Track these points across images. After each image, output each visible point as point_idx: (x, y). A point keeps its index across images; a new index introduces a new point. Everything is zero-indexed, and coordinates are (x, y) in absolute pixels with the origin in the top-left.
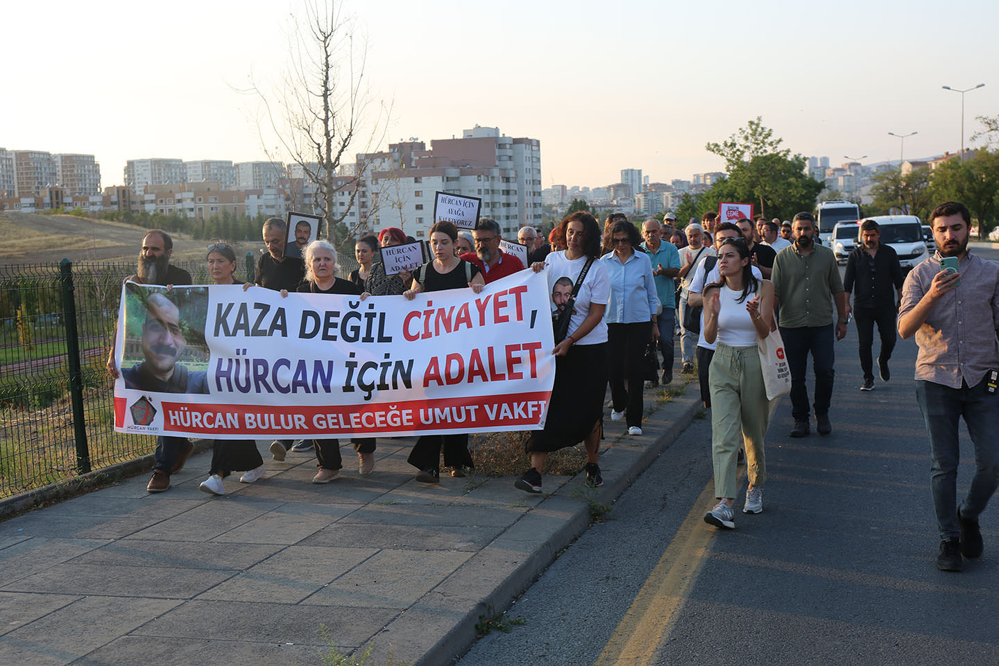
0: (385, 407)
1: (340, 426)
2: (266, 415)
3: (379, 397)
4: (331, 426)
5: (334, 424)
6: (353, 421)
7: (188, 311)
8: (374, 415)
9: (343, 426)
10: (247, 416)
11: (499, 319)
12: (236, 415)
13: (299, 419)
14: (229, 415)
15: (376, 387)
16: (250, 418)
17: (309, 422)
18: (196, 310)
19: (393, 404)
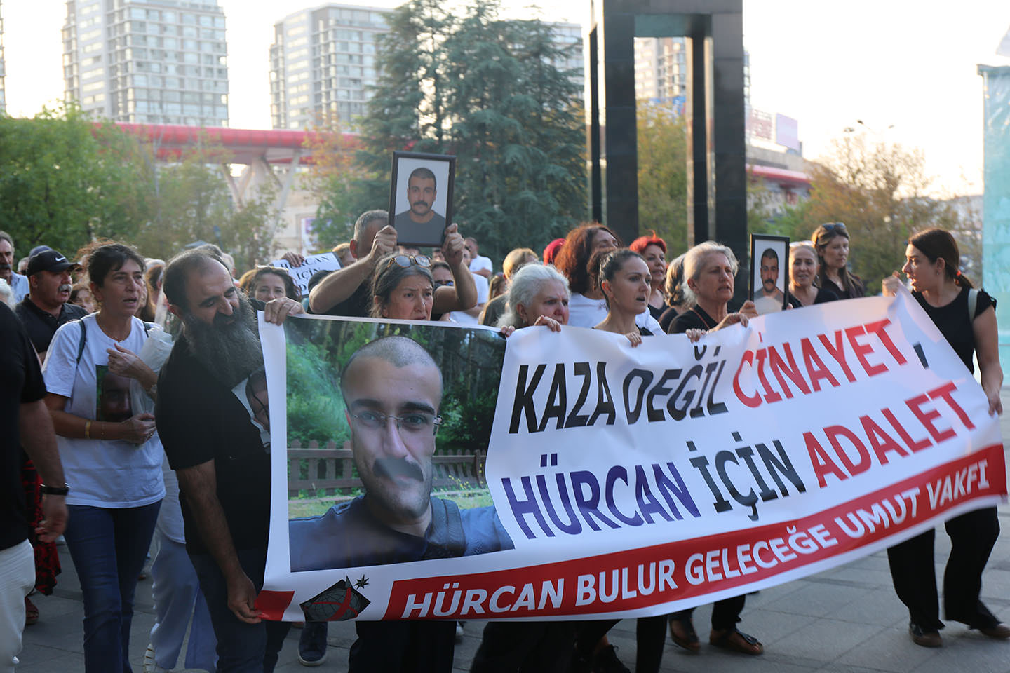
0: (778, 530)
1: (724, 575)
2: (615, 573)
3: (770, 514)
4: (713, 578)
5: (715, 571)
6: (742, 559)
7: (461, 379)
8: (769, 546)
9: (730, 574)
10: (581, 579)
11: (873, 371)
12: (561, 582)
13: (667, 569)
14: (547, 586)
15: (760, 498)
16: (586, 584)
17: (679, 575)
18: (478, 376)
19: (790, 524)
